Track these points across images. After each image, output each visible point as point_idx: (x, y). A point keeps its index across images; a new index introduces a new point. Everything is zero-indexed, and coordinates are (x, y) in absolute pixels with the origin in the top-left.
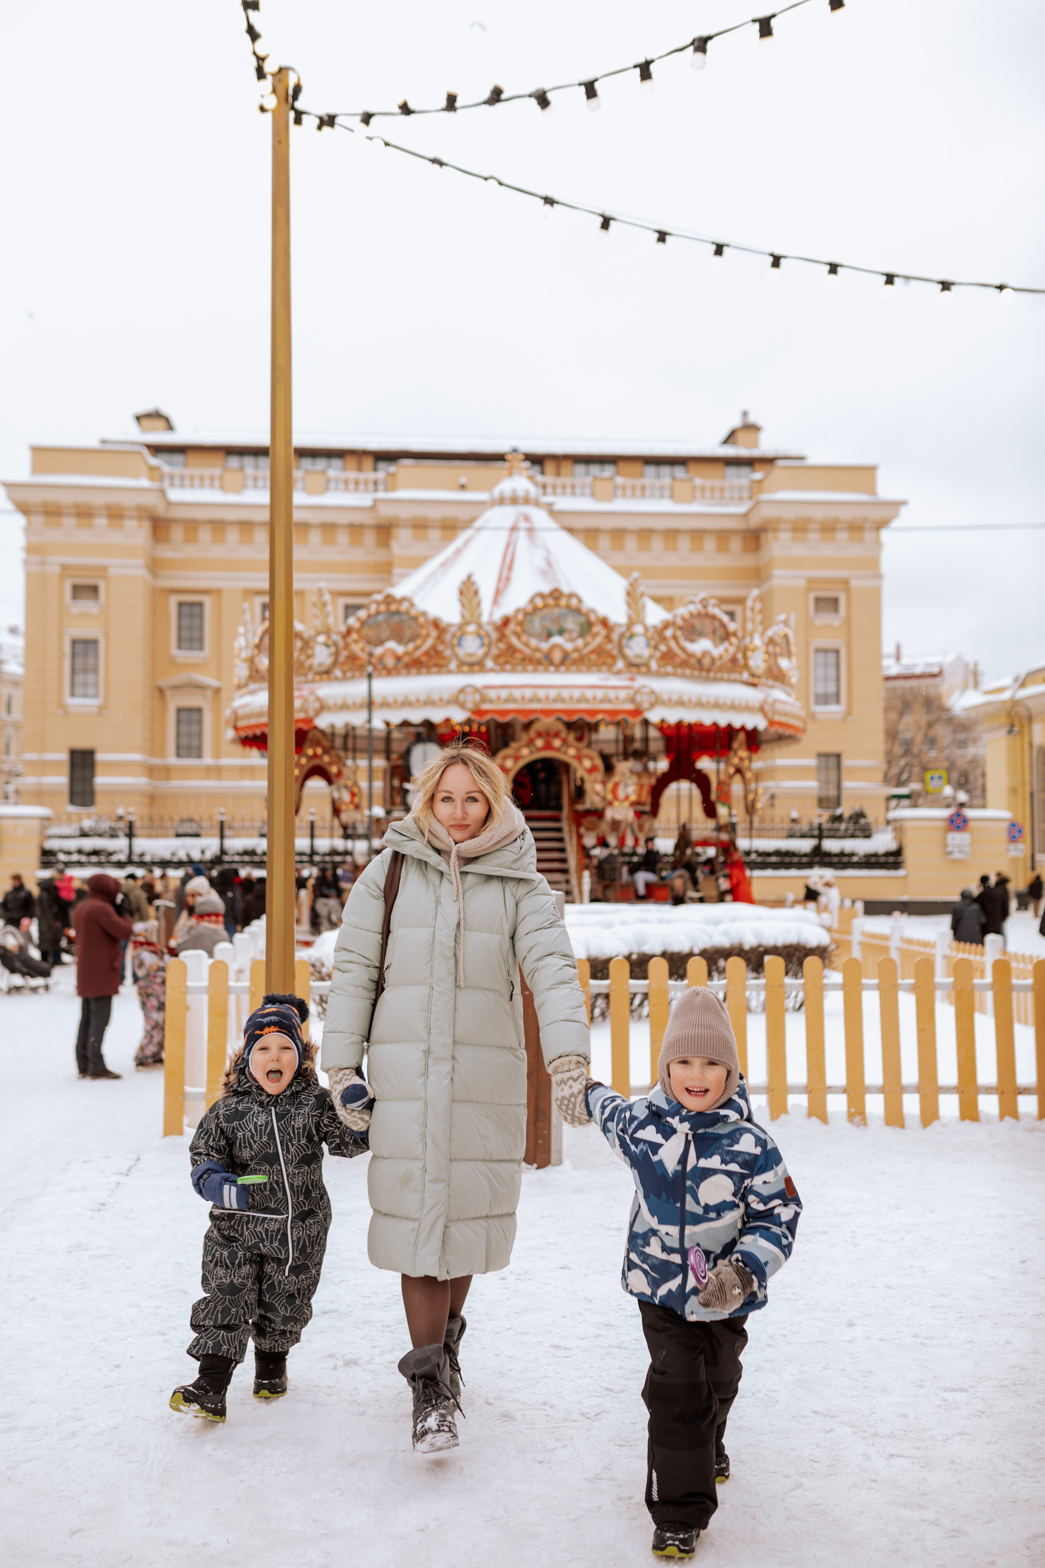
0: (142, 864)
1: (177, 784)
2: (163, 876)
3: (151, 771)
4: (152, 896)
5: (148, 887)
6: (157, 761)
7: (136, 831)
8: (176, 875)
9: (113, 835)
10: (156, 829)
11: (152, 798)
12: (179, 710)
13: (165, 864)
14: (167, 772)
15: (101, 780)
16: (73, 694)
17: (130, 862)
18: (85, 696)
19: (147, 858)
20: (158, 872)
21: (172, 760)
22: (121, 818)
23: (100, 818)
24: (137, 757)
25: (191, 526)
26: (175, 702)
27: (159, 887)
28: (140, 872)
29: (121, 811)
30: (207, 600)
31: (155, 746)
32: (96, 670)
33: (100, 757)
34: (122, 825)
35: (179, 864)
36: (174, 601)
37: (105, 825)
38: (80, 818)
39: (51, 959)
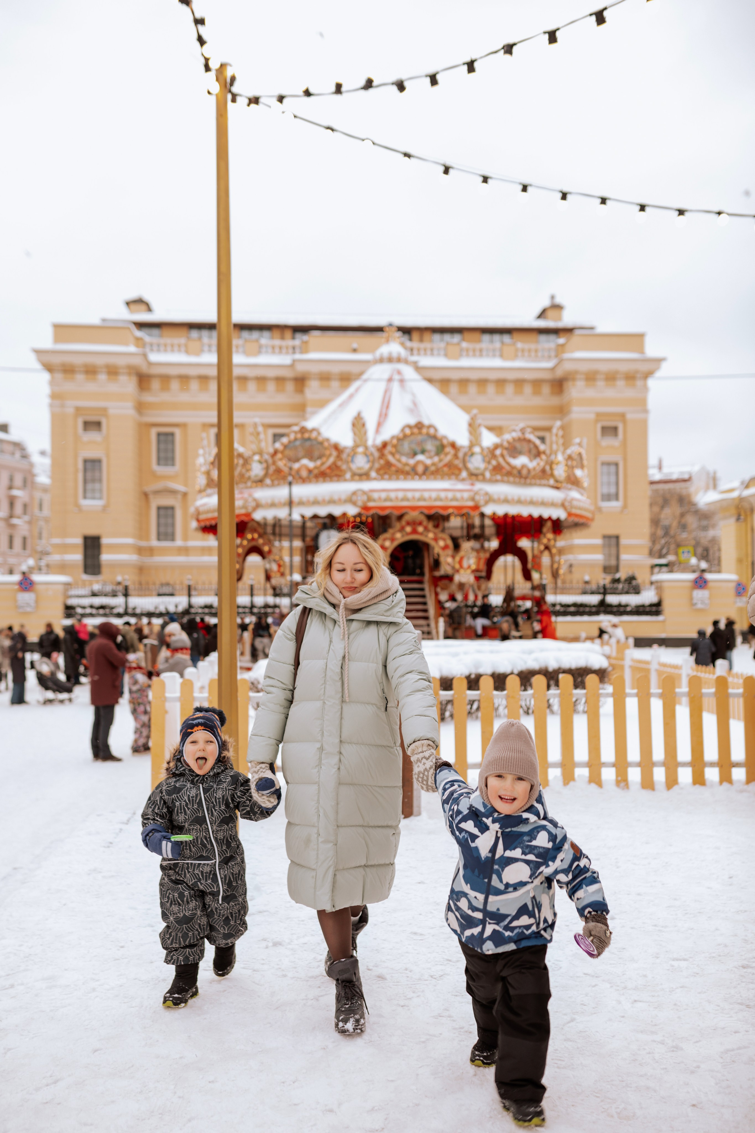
0: (134, 615)
1: (158, 559)
2: (149, 623)
3: (140, 551)
4: (142, 637)
5: (139, 631)
6: (143, 544)
7: (131, 592)
9: (114, 595)
10: (144, 591)
11: (141, 569)
12: (159, 508)
13: (150, 615)
14: (151, 551)
15: (105, 557)
16: (85, 497)
18: (93, 498)
19: (138, 611)
20: (145, 620)
21: (154, 543)
22: (119, 583)
23: (105, 583)
24: (130, 541)
25: (165, 379)
26: (156, 502)
27: (146, 631)
28: (133, 620)
29: (119, 578)
30: (177, 431)
31: (142, 533)
32: (100, 480)
33: (105, 541)
34: (120, 588)
35: (160, 615)
36: (154, 431)
37: (109, 588)
38: (91, 583)
39: (73, 680)
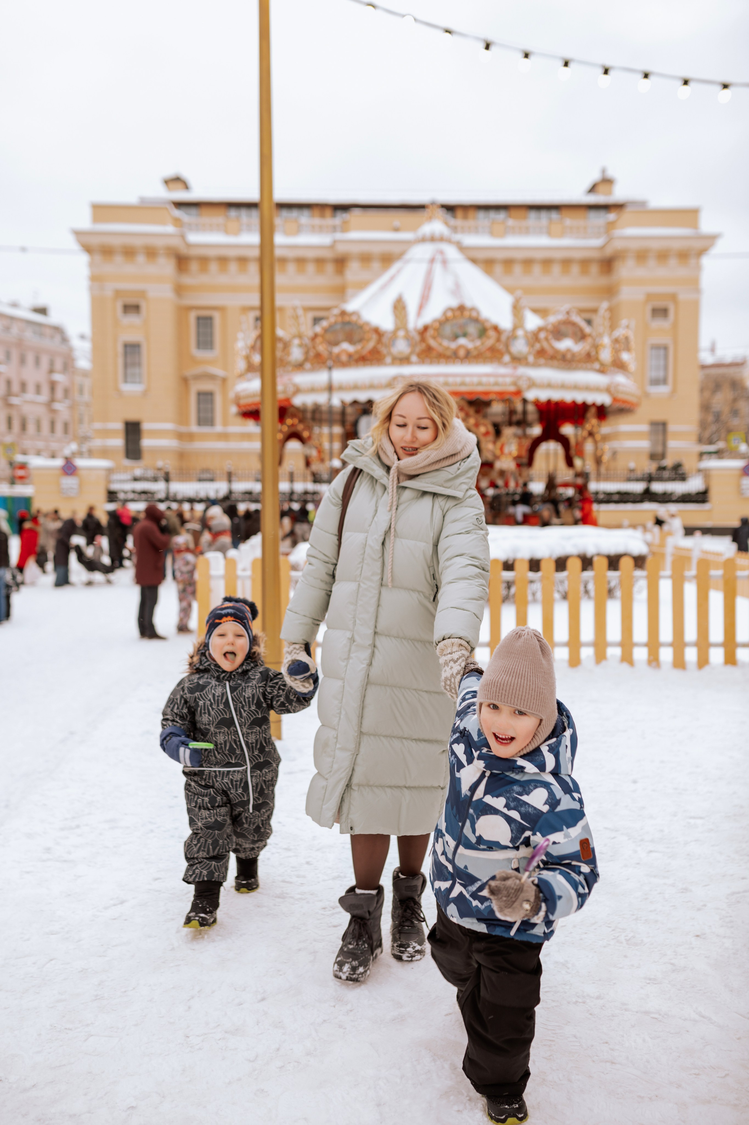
0: (175, 500)
1: (198, 445)
2: (192, 509)
3: (181, 436)
4: (183, 521)
5: (180, 515)
6: (183, 429)
7: (172, 476)
8: (199, 508)
9: (155, 479)
10: (185, 476)
11: (182, 455)
12: (200, 394)
13: (191, 501)
14: (190, 437)
15: (146, 442)
16: (126, 381)
17: (167, 499)
18: (133, 382)
19: (179, 497)
20: (186, 506)
21: (194, 428)
22: (159, 469)
23: (146, 469)
24: (169, 426)
25: (204, 261)
26: (196, 387)
27: (187, 515)
28: (174, 506)
29: (160, 464)
30: (217, 316)
31: (182, 418)
32: (139, 364)
33: (146, 426)
34: (161, 474)
35: (200, 501)
36: (192, 316)
37: (150, 474)
38: (132, 468)
39: (117, 563)
